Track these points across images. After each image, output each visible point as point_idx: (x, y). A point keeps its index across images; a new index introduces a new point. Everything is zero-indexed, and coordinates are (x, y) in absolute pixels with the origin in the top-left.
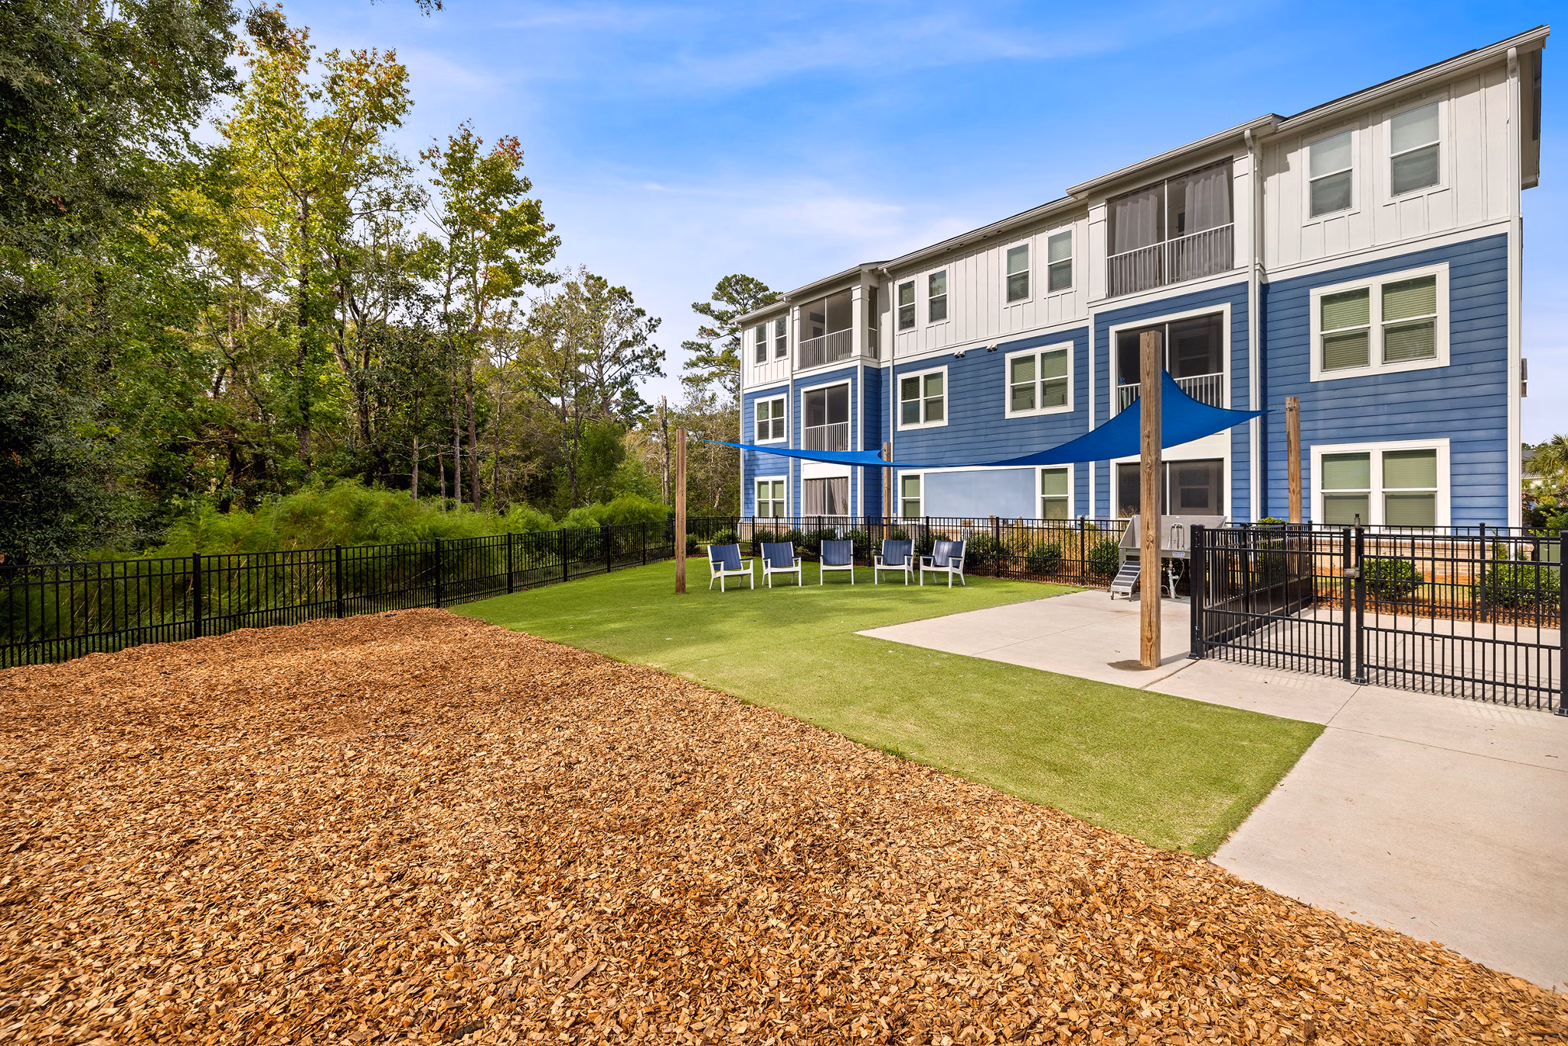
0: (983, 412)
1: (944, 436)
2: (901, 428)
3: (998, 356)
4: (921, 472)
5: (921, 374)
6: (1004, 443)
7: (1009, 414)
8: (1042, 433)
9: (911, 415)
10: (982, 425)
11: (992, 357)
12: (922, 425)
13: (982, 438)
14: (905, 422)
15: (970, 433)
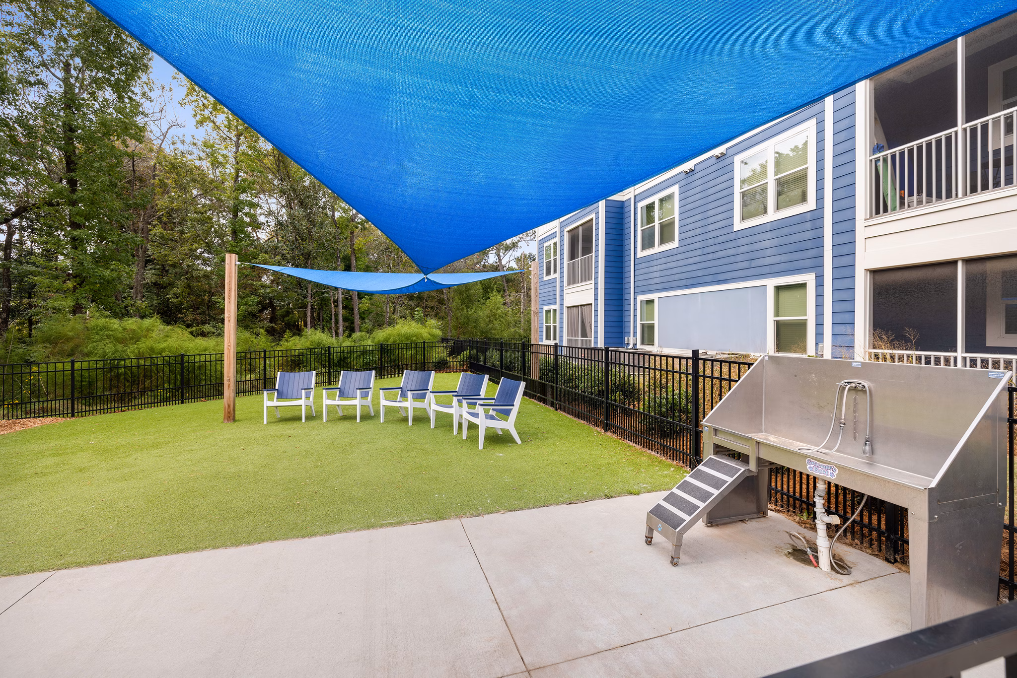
0: (711, 227)
1: (675, 258)
2: (640, 254)
3: (727, 161)
4: (654, 296)
5: (655, 199)
6: (732, 259)
7: (738, 225)
8: (775, 242)
9: (648, 242)
10: (711, 242)
11: (721, 164)
12: (657, 249)
13: (710, 256)
14: (644, 248)
15: (699, 252)
